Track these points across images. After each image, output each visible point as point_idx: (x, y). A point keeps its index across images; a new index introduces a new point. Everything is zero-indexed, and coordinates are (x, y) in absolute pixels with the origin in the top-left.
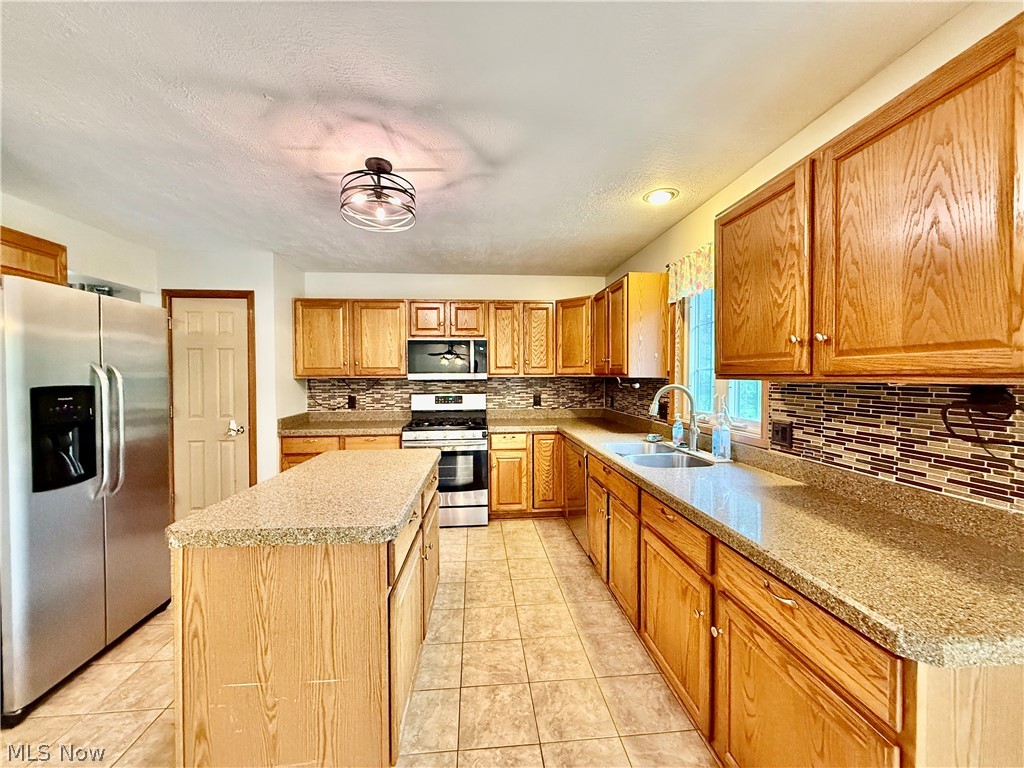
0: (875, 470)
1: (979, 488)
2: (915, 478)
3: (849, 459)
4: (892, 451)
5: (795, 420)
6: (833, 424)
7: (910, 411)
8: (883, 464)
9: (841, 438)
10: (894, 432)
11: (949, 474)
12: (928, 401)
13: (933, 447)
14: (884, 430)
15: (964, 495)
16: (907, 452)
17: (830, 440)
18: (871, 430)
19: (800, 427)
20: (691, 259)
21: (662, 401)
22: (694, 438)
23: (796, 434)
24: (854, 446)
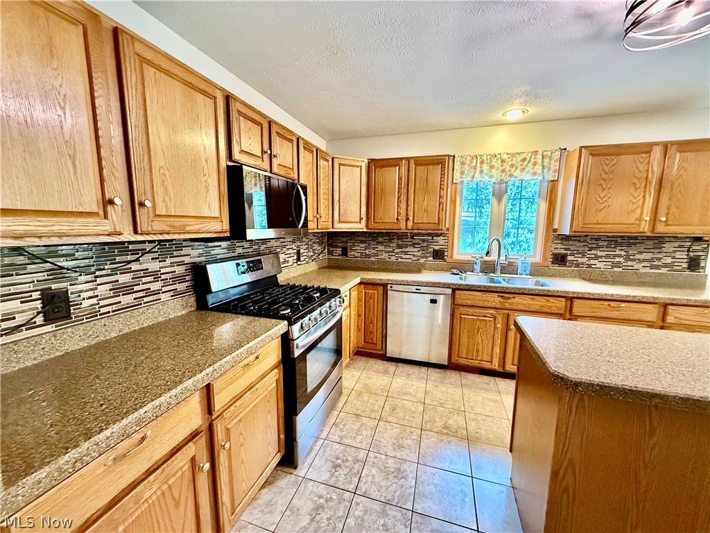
0: (613, 267)
1: (652, 267)
2: (630, 268)
3: (599, 265)
4: (622, 260)
5: (569, 252)
6: (593, 252)
7: (629, 245)
8: (618, 265)
9: (597, 257)
10: (623, 253)
11: (643, 265)
12: (638, 241)
13: (637, 256)
14: (618, 253)
15: (647, 270)
16: (627, 258)
17: (590, 259)
18: (612, 253)
19: (571, 255)
20: (484, 158)
21: (437, 248)
22: (499, 268)
23: (569, 258)
24: (603, 260)
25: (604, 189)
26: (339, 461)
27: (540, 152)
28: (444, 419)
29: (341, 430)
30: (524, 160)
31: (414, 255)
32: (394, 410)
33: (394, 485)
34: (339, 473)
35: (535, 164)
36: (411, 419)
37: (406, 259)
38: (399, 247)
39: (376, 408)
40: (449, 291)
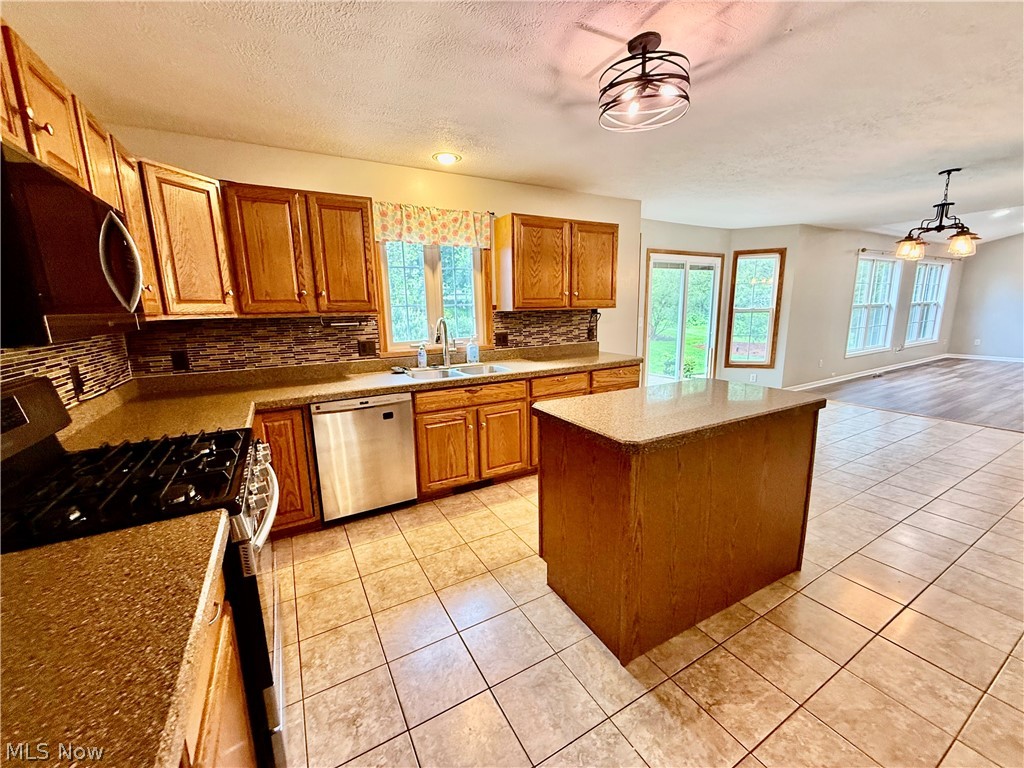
0: (543, 343)
1: (568, 340)
2: (554, 342)
3: (533, 342)
4: (548, 335)
5: (509, 331)
6: (528, 329)
8: (545, 341)
9: (530, 334)
10: (548, 328)
11: (562, 338)
13: (558, 331)
14: (544, 328)
16: (552, 334)
17: (525, 336)
18: (541, 329)
19: (512, 334)
20: (411, 210)
21: (363, 338)
22: (447, 358)
23: (510, 338)
24: (536, 336)
25: (535, 262)
26: (352, 711)
27: (471, 213)
28: (452, 564)
29: (322, 667)
30: (456, 220)
31: (328, 353)
32: (383, 589)
33: (450, 678)
34: (365, 725)
35: (467, 227)
36: (414, 587)
37: (316, 360)
38: (300, 342)
39: (355, 601)
40: (408, 397)
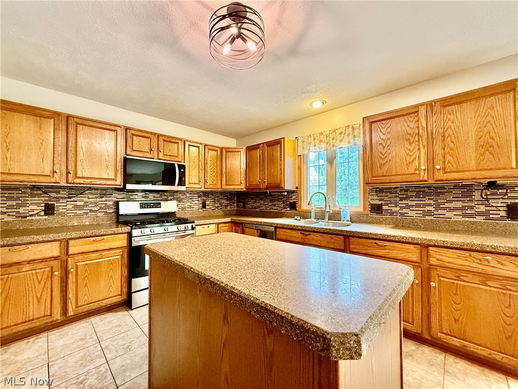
0: (424, 216)
1: (465, 215)
2: (441, 216)
3: (411, 213)
4: (432, 208)
5: (383, 202)
6: (404, 202)
7: (438, 194)
8: (429, 213)
9: (408, 207)
10: (432, 202)
11: (454, 213)
12: (445, 190)
13: (447, 205)
14: (427, 202)
15: (460, 219)
16: (438, 207)
17: (402, 208)
18: (422, 202)
19: (386, 205)
20: (315, 136)
21: (292, 201)
22: (327, 215)
23: (385, 207)
24: (414, 208)
27: (351, 126)
30: (341, 133)
31: (279, 207)
35: (349, 135)
37: (275, 209)
